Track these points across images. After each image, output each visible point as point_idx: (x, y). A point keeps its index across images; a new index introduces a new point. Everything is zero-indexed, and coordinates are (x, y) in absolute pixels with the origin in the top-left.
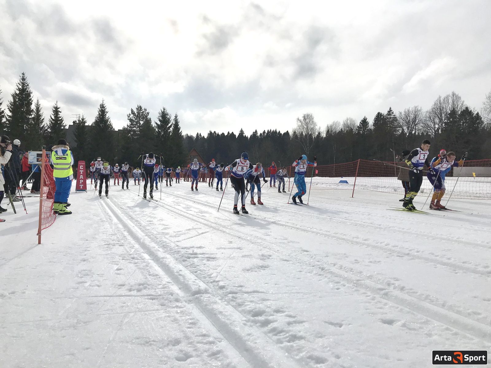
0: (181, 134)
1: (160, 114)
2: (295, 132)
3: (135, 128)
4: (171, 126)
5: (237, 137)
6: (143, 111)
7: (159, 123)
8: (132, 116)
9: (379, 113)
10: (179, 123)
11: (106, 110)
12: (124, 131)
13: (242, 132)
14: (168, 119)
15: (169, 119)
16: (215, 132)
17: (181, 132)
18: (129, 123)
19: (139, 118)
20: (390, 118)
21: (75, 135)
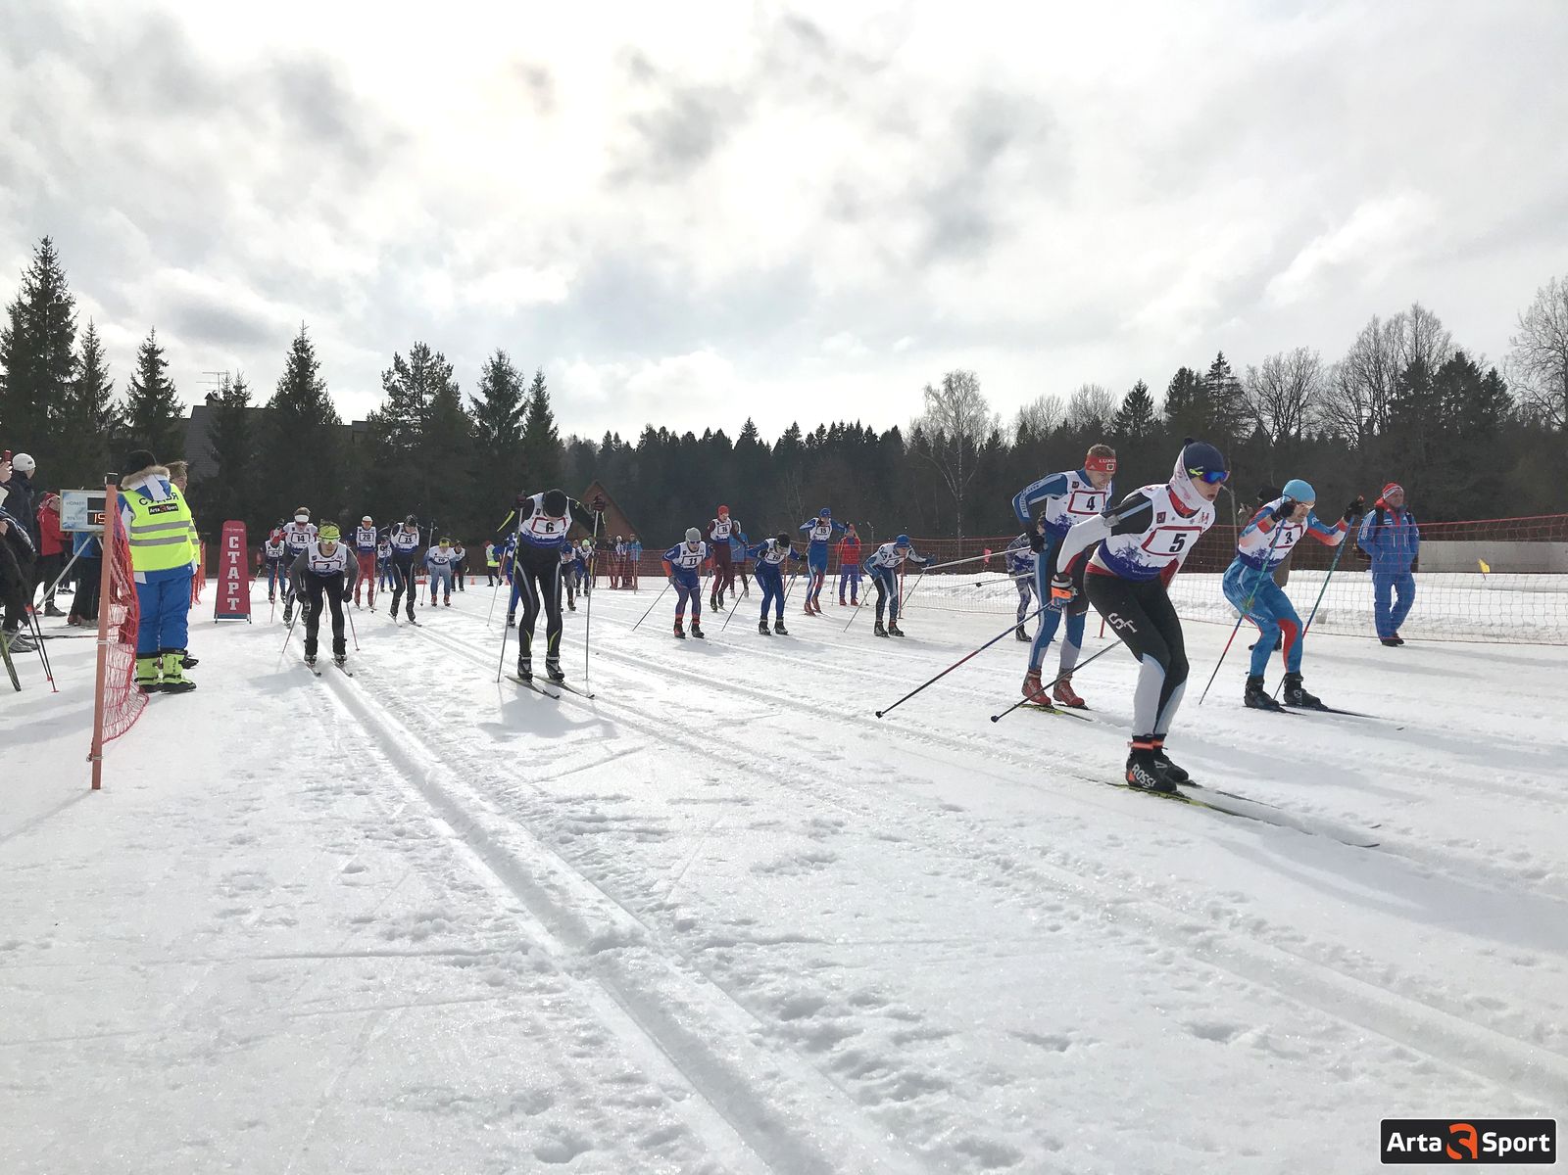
0: (555, 437)
1: (486, 370)
2: (918, 431)
3: (405, 418)
4: (521, 411)
5: (734, 444)
6: (433, 361)
7: (484, 401)
8: (397, 376)
9: (1182, 371)
10: (548, 401)
11: (314, 359)
12: (372, 428)
13: (750, 430)
14: (514, 387)
15: (516, 388)
16: (663, 429)
17: (556, 428)
18: (387, 399)
19: (421, 384)
20: (1220, 386)
21: (212, 437)
